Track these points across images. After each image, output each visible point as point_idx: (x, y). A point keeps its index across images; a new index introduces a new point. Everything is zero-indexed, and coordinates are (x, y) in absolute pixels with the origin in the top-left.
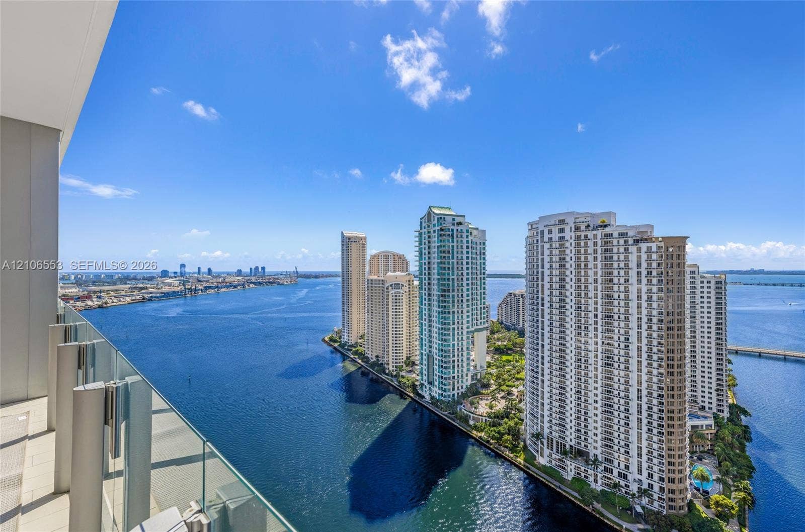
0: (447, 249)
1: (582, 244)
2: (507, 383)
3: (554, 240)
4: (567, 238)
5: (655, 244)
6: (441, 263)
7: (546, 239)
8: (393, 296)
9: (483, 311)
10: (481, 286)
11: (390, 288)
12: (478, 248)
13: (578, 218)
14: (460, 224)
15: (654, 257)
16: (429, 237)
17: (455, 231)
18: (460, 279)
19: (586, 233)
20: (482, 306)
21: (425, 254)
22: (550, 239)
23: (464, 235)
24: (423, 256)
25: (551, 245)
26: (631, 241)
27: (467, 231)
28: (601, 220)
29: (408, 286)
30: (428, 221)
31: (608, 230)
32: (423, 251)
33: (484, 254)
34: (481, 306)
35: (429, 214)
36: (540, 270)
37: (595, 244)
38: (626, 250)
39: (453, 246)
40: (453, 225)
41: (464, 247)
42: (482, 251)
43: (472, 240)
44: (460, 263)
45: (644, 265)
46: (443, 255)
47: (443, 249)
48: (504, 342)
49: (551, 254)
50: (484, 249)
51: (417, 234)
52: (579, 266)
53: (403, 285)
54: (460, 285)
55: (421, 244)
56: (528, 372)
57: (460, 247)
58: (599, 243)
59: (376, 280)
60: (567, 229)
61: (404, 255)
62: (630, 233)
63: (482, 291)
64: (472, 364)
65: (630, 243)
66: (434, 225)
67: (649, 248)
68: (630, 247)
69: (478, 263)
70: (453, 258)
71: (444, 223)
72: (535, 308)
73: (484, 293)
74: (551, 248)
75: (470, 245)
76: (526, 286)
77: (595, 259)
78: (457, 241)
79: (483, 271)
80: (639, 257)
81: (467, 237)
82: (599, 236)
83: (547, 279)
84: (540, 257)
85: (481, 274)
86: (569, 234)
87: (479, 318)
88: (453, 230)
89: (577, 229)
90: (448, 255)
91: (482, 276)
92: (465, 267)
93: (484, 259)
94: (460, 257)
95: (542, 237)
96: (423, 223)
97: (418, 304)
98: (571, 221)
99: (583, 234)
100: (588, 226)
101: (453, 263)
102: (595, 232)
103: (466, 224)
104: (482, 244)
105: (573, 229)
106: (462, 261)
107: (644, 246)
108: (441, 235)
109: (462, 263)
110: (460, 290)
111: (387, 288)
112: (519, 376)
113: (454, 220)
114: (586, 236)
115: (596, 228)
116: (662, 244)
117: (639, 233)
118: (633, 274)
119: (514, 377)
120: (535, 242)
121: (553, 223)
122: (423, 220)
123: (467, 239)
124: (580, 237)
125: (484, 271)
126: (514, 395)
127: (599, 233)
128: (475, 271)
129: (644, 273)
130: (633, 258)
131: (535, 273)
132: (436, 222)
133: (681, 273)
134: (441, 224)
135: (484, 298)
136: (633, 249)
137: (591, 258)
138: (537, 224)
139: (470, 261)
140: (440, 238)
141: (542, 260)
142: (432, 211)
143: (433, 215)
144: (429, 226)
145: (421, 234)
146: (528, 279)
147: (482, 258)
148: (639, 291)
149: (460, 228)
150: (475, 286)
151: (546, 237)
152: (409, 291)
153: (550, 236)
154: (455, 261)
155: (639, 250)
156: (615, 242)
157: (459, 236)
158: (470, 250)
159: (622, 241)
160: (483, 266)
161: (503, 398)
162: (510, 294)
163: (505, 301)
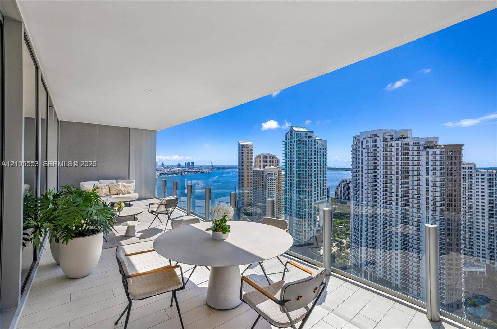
0: (302, 152)
1: (388, 149)
2: (339, 236)
3: (369, 147)
4: (378, 145)
5: (439, 149)
6: (298, 161)
7: (364, 146)
8: (269, 181)
9: (324, 191)
10: (323, 175)
11: (267, 176)
12: (322, 152)
13: (386, 133)
14: (310, 137)
15: (438, 158)
16: (291, 145)
17: (307, 141)
18: (310, 171)
19: (391, 143)
20: (324, 188)
21: (288, 156)
22: (367, 146)
23: (313, 144)
24: (288, 157)
25: (368, 150)
26: (421, 148)
27: (315, 141)
28: (401, 134)
29: (278, 175)
30: (290, 135)
31: (406, 141)
32: (287, 154)
33: (326, 155)
35: (291, 131)
36: (360, 166)
37: (397, 149)
38: (418, 153)
39: (306, 151)
40: (306, 137)
41: (313, 150)
43: (318, 147)
44: (310, 161)
45: (431, 163)
46: (300, 156)
47: (300, 152)
48: (339, 211)
49: (368, 156)
50: (326, 152)
51: (284, 143)
52: (386, 163)
53: (275, 174)
54: (310, 174)
55: (286, 149)
56: (353, 229)
57: (310, 151)
58: (400, 149)
59: (258, 171)
60: (378, 140)
61: (276, 156)
62: (421, 143)
63: (324, 178)
64: (318, 223)
65: (421, 149)
66: (294, 138)
67: (435, 153)
68: (421, 152)
69: (322, 161)
70: (306, 158)
71: (300, 137)
72: (357, 189)
73: (325, 180)
74: (368, 152)
75: (316, 150)
76: (352, 176)
77: (397, 159)
78: (309, 147)
79: (324, 166)
80: (427, 158)
81: (315, 145)
82: (400, 145)
83: (365, 171)
84: (360, 157)
86: (379, 143)
87: (322, 195)
88: (306, 141)
89: (385, 140)
90: (302, 156)
91: (324, 169)
92: (313, 164)
93: (326, 158)
94: (310, 157)
95: (362, 145)
96: (287, 136)
97: (284, 186)
98: (381, 136)
99: (389, 143)
100: (392, 138)
101: (306, 161)
102: (397, 142)
103: (314, 137)
104: (324, 149)
105: (382, 140)
106: (311, 159)
107: (431, 151)
108: (298, 144)
109: (311, 161)
110: (310, 178)
111: (265, 176)
112: (347, 232)
113: (306, 134)
114: (391, 145)
115: (398, 139)
116: (444, 150)
117: (428, 142)
118: (423, 169)
119: (344, 233)
120: (358, 148)
121: (369, 136)
122: (287, 135)
123: (315, 146)
124: (387, 145)
126: (344, 244)
127: (400, 142)
128: (320, 166)
129: (431, 168)
130: (423, 159)
131: (358, 168)
132: (295, 136)
133: (458, 169)
135: (325, 183)
136: (423, 153)
137: (394, 159)
138: (358, 137)
139: (316, 159)
140: (298, 146)
141: (362, 159)
142: (293, 129)
143: (293, 131)
144: (291, 138)
145: (286, 143)
146: (353, 171)
147: (324, 158)
148: (427, 180)
149: (310, 139)
150: (320, 175)
151: (365, 145)
152: (279, 178)
153: (367, 144)
154: (307, 160)
155: (427, 153)
156: (411, 148)
157: (310, 144)
158: (316, 153)
159: (415, 148)
160: (325, 163)
161: (336, 245)
162: (343, 181)
163: (340, 185)
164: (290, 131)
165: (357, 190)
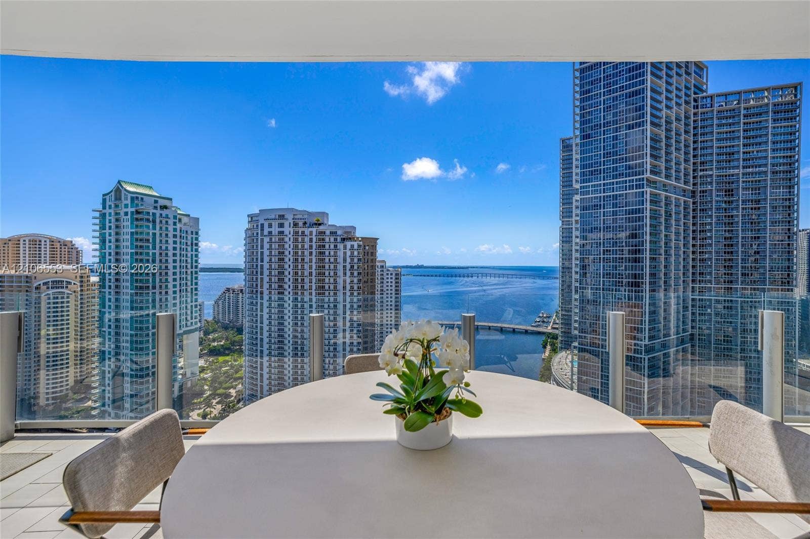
0: (145, 237)
1: (300, 240)
2: (224, 386)
3: (273, 234)
4: (287, 232)
5: (356, 242)
6: (137, 253)
7: (266, 233)
8: (49, 298)
9: (194, 309)
10: (192, 281)
11: (43, 288)
12: (189, 238)
13: (296, 215)
14: (166, 207)
15: (356, 253)
16: (117, 220)
17: (158, 215)
18: (163, 274)
19: (303, 229)
20: (194, 304)
21: (110, 242)
22: (270, 233)
23: (171, 222)
24: (107, 244)
25: (271, 239)
26: (339, 239)
27: (175, 217)
28: (316, 219)
29: (79, 284)
30: (116, 199)
31: (321, 228)
32: (108, 238)
33: (197, 245)
34: (191, 304)
35: (118, 191)
36: (259, 263)
37: (311, 240)
38: (336, 246)
39: (154, 234)
40: (156, 208)
41: (170, 235)
42: (195, 242)
43: (181, 228)
44: (164, 254)
45: (348, 260)
46: (139, 244)
47: (139, 237)
48: (221, 341)
49: (270, 248)
50: (197, 239)
51: (97, 214)
52: (296, 260)
53: (69, 283)
54: (163, 280)
55: (103, 227)
56: (247, 368)
57: (164, 235)
58: (314, 240)
59: (12, 276)
60: (286, 224)
61: (71, 242)
62: (339, 233)
63: (194, 287)
64: (181, 372)
65: (338, 241)
66: (126, 206)
67: (352, 246)
68: (338, 244)
69: (189, 255)
70: (154, 248)
71: (142, 205)
72: (254, 301)
73: (196, 289)
74: (271, 241)
75: (178, 233)
76: (245, 280)
77: (311, 254)
78: (161, 228)
79: (194, 264)
80: (345, 253)
81: (175, 224)
82: (314, 234)
83: (266, 272)
84: (260, 250)
85: (192, 268)
86: (287, 229)
87: (189, 318)
88: (154, 214)
89: (296, 225)
90: (147, 244)
91: (194, 270)
92: (170, 260)
93: (197, 250)
94: (164, 248)
95: (262, 230)
96: (107, 201)
97: (97, 307)
98: (290, 217)
99: (300, 230)
100: (305, 223)
101: (154, 254)
102: (310, 229)
103: (173, 209)
104: (194, 234)
105: (292, 225)
106: (166, 252)
107: (349, 244)
108: (137, 219)
109: (167, 254)
110: (164, 287)
111: (37, 288)
112: (238, 375)
113: (156, 202)
114: (303, 232)
115: (312, 225)
116: (361, 243)
117: (346, 232)
118: (340, 267)
119: (232, 378)
120: (255, 234)
121: (273, 217)
122: (107, 197)
123: (175, 227)
124: (298, 233)
125: (196, 264)
126: (233, 396)
127: (314, 230)
128: (184, 264)
129: (348, 267)
130: (340, 254)
131: (255, 267)
132: (129, 202)
133: (373, 267)
134: (137, 205)
135: (196, 294)
136: (341, 246)
137: (307, 253)
138: (257, 216)
139: (178, 252)
140: (135, 223)
141: (262, 253)
142: (122, 187)
143: (123, 192)
144: (116, 206)
145: (103, 216)
146: (247, 273)
147: (194, 250)
148: (345, 281)
149: (164, 212)
150: (184, 282)
151: (266, 230)
152: (82, 290)
153: (270, 230)
154: (157, 251)
155: (345, 247)
156: (327, 240)
157: (164, 222)
158: (178, 240)
159: (332, 240)
160: (194, 259)
161: (218, 403)
162: (228, 290)
163: (222, 297)
164: (116, 191)
165: (254, 303)
